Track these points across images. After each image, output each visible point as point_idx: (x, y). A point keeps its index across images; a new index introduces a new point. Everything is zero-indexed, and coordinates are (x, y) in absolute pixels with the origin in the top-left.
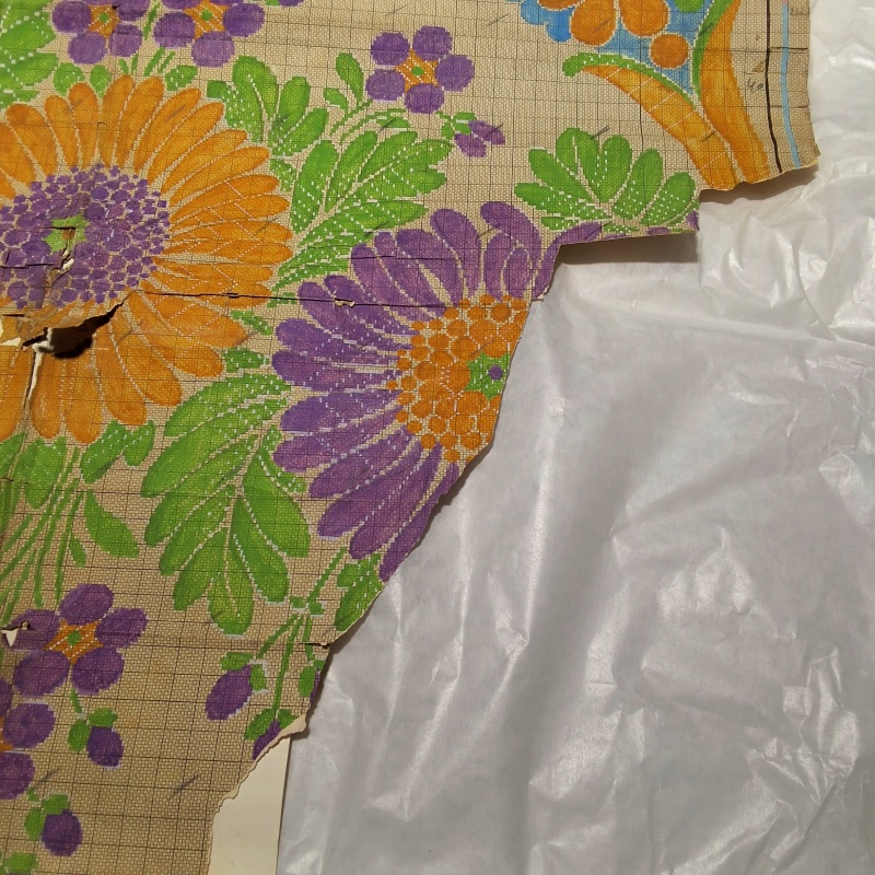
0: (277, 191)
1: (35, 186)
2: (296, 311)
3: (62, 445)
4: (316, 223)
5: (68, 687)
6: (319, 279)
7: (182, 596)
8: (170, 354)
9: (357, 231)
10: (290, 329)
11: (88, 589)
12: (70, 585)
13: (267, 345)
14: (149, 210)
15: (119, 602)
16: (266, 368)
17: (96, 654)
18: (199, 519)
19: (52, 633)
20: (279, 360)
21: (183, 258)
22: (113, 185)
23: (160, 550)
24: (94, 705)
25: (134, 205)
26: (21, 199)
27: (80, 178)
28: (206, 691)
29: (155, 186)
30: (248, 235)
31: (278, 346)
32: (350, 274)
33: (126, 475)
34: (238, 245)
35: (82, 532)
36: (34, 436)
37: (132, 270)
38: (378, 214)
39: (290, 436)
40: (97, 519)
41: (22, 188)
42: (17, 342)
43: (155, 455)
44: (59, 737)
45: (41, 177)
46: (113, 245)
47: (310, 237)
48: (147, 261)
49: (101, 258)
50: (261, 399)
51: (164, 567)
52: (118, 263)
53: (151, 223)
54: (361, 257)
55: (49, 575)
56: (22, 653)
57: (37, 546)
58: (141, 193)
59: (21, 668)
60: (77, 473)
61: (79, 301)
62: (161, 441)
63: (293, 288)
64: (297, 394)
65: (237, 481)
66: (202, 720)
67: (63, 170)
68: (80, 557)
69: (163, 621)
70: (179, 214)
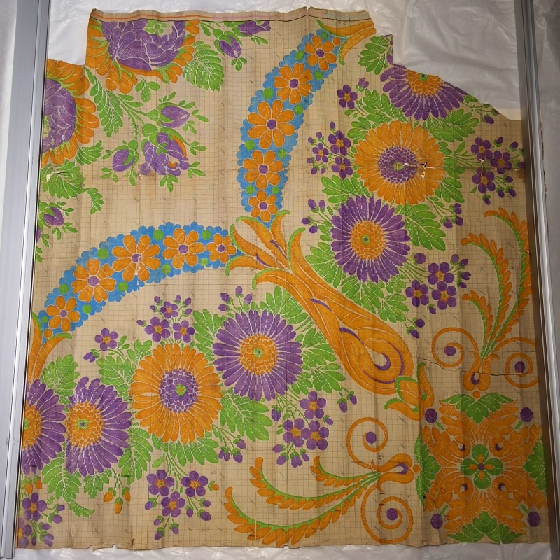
0: (381, 126)
1: (385, 178)
2: (413, 117)
3: (445, 159)
4: (389, 116)
5: (491, 149)
6: (404, 114)
7: (472, 132)
8: (425, 141)
9: (391, 107)
10: (417, 117)
11: (472, 150)
12: (472, 154)
13: (421, 121)
14: (389, 151)
15: (475, 144)
16: (426, 121)
17: (484, 145)
18: (457, 131)
19: (482, 154)
20: (424, 119)
21: (401, 142)
22: (383, 161)
23: (464, 138)
24: (493, 144)
25: (388, 155)
26: (389, 180)
27: (382, 168)
28: (489, 124)
29: (382, 152)
30: (394, 130)
31: (421, 119)
32: (402, 107)
33: (450, 146)
34: (396, 131)
35: (461, 153)
36: (444, 165)
37: (406, 151)
38: (385, 103)
39: (440, 116)
40: (459, 150)
41: (386, 180)
42: (424, 172)
43: (446, 141)
44: (499, 149)
45: (382, 177)
46: (400, 156)
47: (393, 117)
48: (403, 149)
49: (403, 158)
50: (432, 122)
51: (467, 136)
52: (405, 154)
53: (393, 150)
54: (399, 105)
55: (470, 157)
56: (485, 158)
57: (465, 161)
58: (385, 155)
59: (488, 158)
60: (450, 155)
61: (416, 159)
62: (442, 140)
63: (407, 118)
64: (431, 115)
65: (450, 125)
66: (494, 124)
67: (380, 173)
68: (466, 153)
69: (478, 134)
70: (389, 145)
